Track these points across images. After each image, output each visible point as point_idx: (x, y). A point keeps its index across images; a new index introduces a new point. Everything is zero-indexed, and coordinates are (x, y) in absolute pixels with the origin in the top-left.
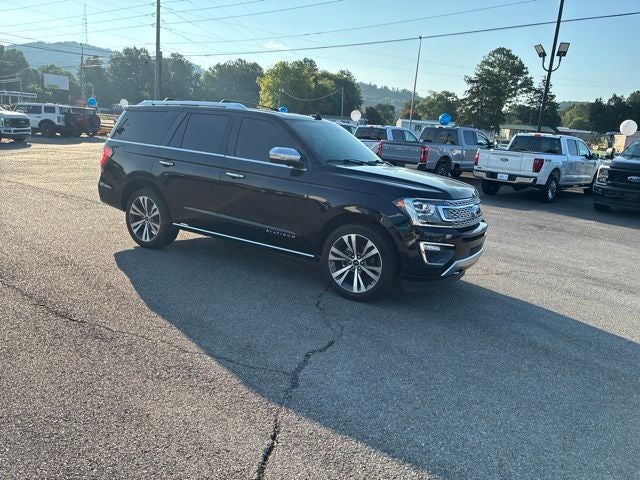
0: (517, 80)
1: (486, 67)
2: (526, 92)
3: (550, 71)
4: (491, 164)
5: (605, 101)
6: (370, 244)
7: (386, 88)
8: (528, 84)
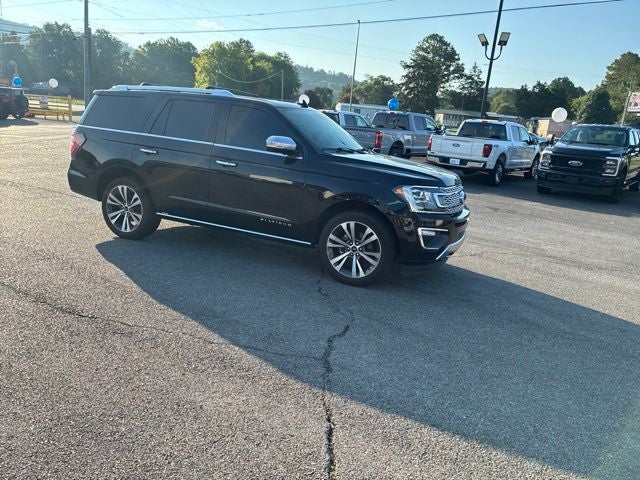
0: (450, 66)
1: (421, 53)
2: (458, 78)
3: (492, 59)
4: (445, 149)
5: (530, 89)
6: (369, 230)
7: (322, 70)
8: (459, 70)
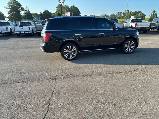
6: (132, 42)
